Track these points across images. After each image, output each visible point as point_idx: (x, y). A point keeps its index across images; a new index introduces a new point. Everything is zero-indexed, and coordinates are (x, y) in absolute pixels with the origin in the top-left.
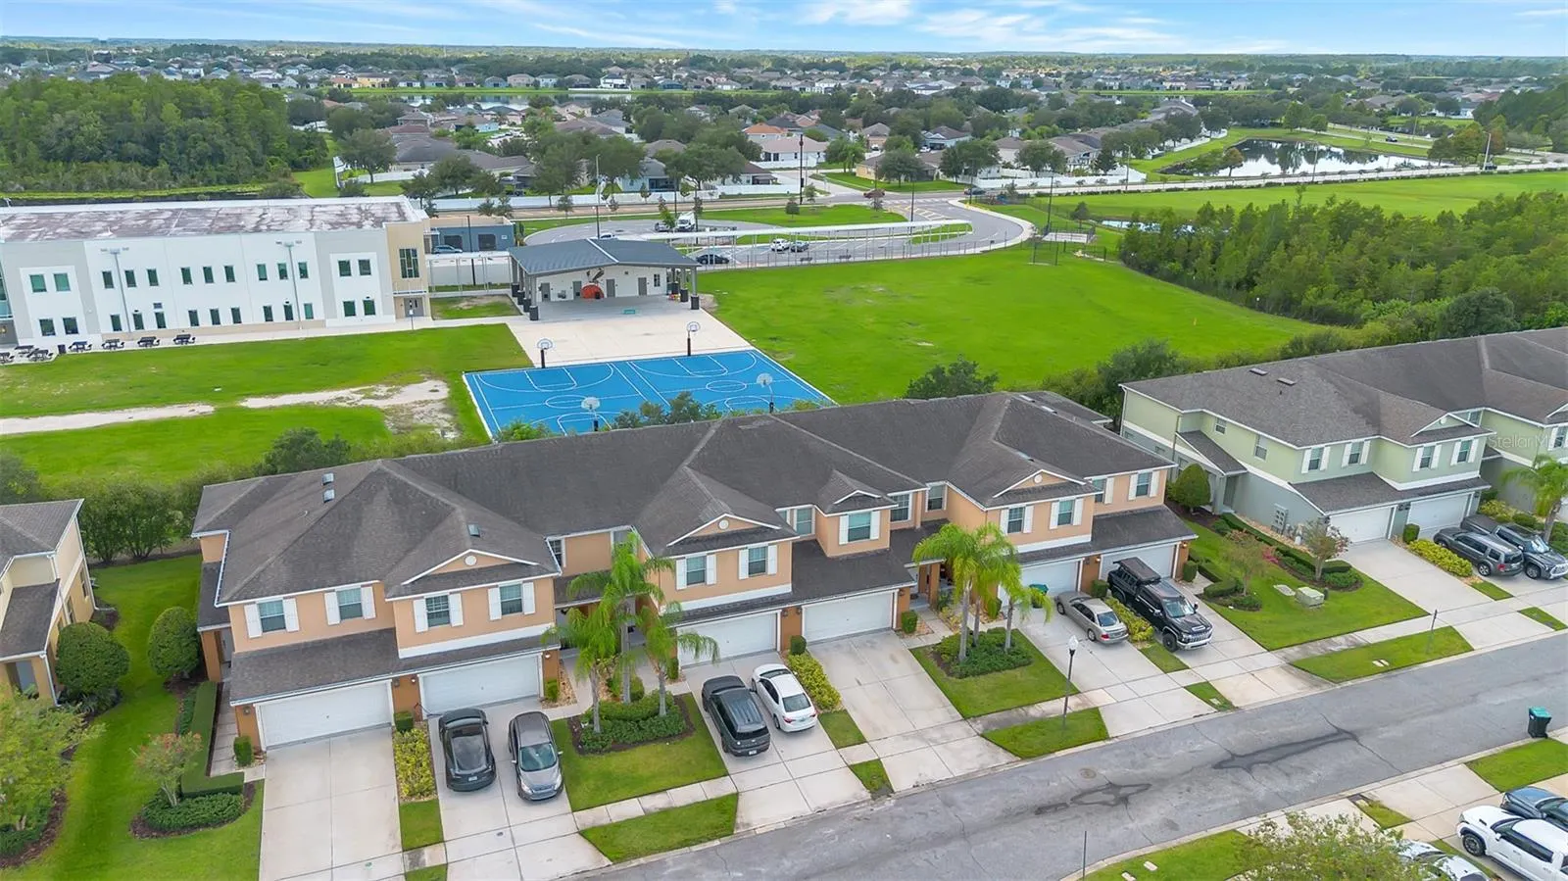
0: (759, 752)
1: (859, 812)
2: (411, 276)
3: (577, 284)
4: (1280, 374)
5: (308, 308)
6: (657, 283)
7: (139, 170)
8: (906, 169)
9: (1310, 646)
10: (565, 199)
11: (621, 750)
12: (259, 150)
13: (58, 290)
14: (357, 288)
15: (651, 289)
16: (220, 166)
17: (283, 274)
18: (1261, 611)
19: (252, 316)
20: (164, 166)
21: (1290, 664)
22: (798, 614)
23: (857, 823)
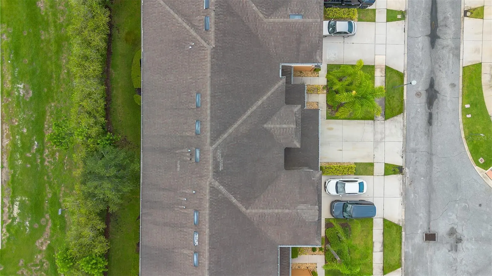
1: (407, 183)
23: (412, 185)
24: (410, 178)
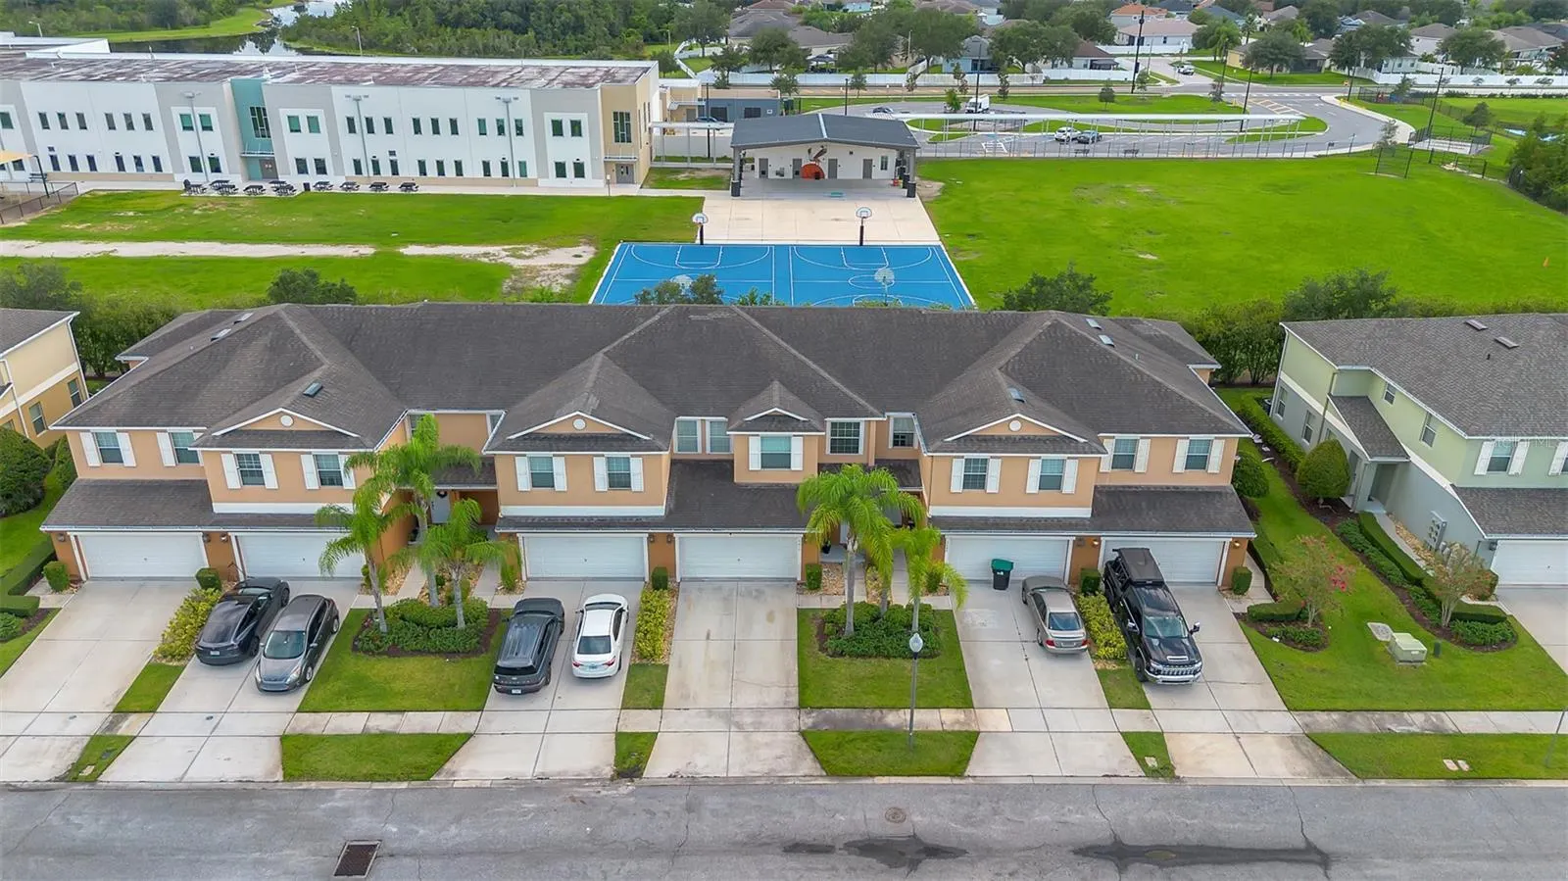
0: (524, 692)
1: (580, 792)
2: (623, 141)
3: (797, 162)
4: (1505, 332)
5: (523, 165)
6: (884, 167)
7: (510, 38)
8: (1281, 56)
9: (1359, 717)
10: (858, 77)
11: (394, 657)
12: (618, 22)
13: (310, 132)
14: (568, 149)
15: (877, 173)
16: (580, 36)
17: (501, 130)
18: (1322, 654)
19: (473, 170)
20: (531, 34)
21: (1307, 735)
22: (669, 542)
23: (569, 804)
24: (595, 798)
